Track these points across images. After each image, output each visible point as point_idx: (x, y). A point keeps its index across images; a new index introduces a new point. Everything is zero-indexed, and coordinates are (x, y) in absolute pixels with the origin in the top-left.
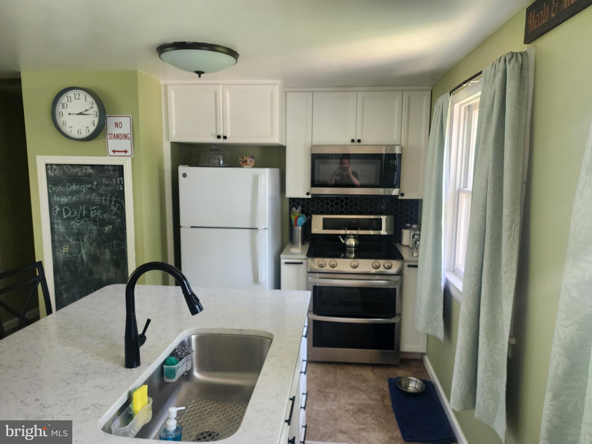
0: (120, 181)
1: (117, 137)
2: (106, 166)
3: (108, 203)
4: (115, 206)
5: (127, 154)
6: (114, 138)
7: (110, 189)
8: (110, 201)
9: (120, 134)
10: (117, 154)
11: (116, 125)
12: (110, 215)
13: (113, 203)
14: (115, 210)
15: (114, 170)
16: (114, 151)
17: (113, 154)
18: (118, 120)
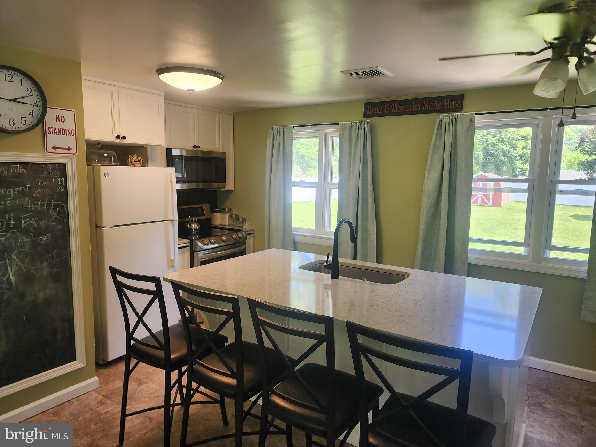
0: (62, 181)
1: (59, 132)
2: (43, 165)
3: (45, 208)
4: (55, 210)
5: (70, 152)
6: (55, 132)
7: (48, 191)
8: (49, 206)
9: (62, 129)
10: (57, 151)
11: (58, 118)
12: (49, 221)
13: (52, 208)
14: (54, 215)
15: (53, 170)
16: (54, 148)
17: (53, 151)
18: (60, 113)
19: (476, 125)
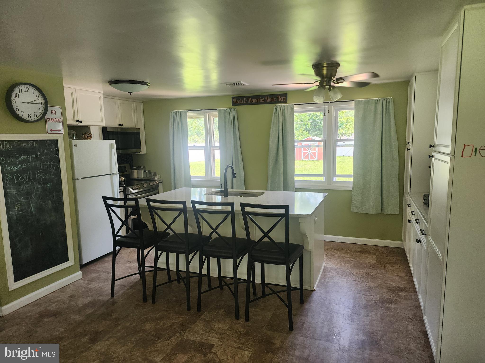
0: (56, 151)
1: (53, 120)
2: (46, 141)
3: (48, 167)
4: (53, 169)
5: (60, 132)
6: (51, 121)
7: (49, 157)
8: (50, 165)
9: (55, 119)
10: (53, 132)
11: (52, 112)
12: (50, 175)
13: (52, 167)
14: (53, 171)
15: (51, 144)
16: (51, 130)
17: (51, 132)
18: (53, 109)
19: (295, 110)
